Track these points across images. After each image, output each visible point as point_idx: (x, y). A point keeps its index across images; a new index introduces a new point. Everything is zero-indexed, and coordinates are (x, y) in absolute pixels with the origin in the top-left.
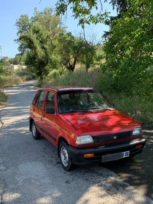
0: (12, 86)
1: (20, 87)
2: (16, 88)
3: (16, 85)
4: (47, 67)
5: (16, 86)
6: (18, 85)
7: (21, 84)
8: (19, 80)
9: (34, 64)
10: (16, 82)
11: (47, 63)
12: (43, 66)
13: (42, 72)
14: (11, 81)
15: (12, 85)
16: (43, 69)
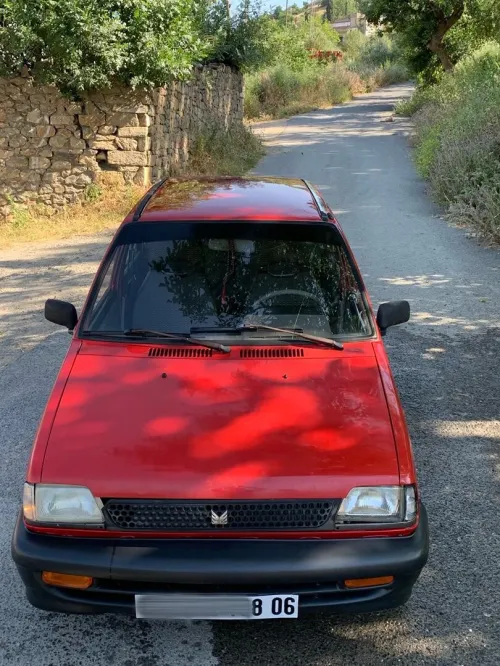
0: (315, 110)
1: (340, 115)
2: (327, 117)
3: (334, 103)
4: (454, 33)
5: (330, 107)
6: (340, 103)
7: (353, 99)
8: (352, 82)
9: (402, 20)
10: (335, 92)
11: (457, 15)
12: (436, 29)
13: (433, 54)
14: (317, 88)
15: (314, 106)
16: (434, 41)
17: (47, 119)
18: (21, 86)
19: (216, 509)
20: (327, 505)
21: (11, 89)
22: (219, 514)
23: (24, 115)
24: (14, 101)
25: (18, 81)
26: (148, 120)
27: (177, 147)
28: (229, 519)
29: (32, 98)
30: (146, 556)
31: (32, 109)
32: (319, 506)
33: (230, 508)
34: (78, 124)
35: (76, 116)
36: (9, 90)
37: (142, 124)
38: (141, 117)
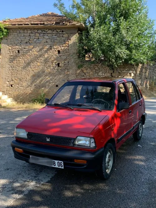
17: (103, 74)
18: (98, 66)
19: (48, 137)
20: (71, 140)
21: (95, 67)
22: (48, 138)
23: (98, 73)
24: (95, 70)
25: (97, 64)
26: (133, 75)
27: (145, 83)
28: (50, 140)
29: (100, 69)
30: (34, 146)
31: (100, 72)
32: (69, 139)
33: (50, 137)
34: (112, 76)
35: (111, 73)
36: (94, 67)
37: (130, 76)
38: (130, 74)
